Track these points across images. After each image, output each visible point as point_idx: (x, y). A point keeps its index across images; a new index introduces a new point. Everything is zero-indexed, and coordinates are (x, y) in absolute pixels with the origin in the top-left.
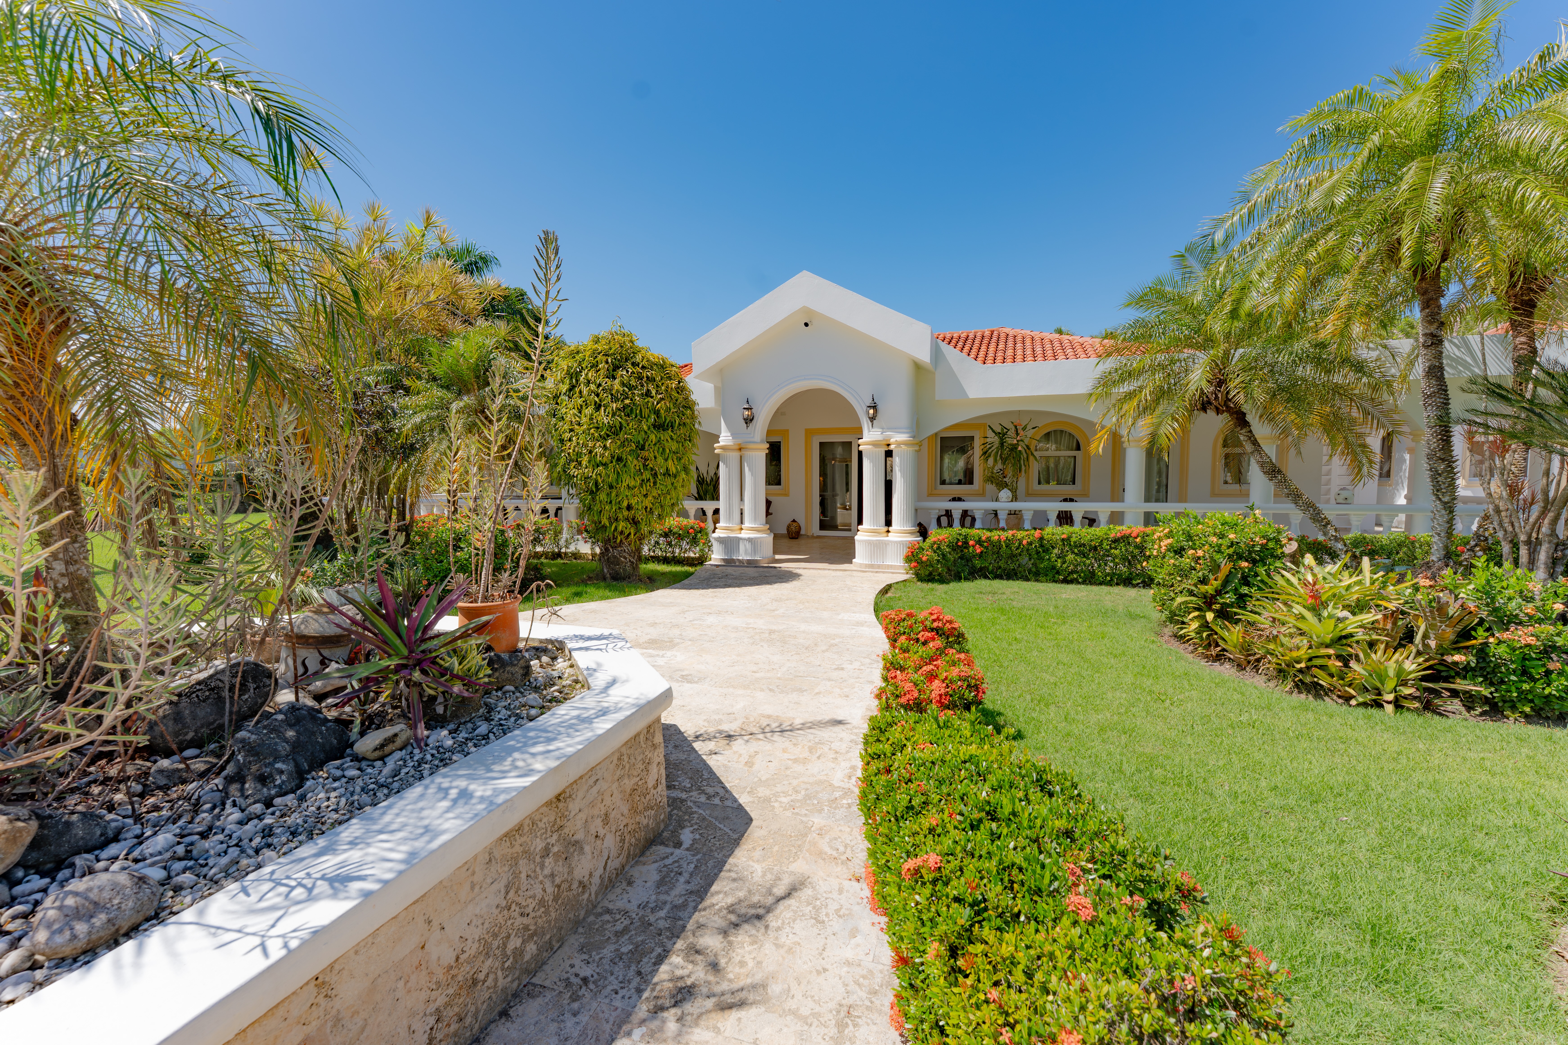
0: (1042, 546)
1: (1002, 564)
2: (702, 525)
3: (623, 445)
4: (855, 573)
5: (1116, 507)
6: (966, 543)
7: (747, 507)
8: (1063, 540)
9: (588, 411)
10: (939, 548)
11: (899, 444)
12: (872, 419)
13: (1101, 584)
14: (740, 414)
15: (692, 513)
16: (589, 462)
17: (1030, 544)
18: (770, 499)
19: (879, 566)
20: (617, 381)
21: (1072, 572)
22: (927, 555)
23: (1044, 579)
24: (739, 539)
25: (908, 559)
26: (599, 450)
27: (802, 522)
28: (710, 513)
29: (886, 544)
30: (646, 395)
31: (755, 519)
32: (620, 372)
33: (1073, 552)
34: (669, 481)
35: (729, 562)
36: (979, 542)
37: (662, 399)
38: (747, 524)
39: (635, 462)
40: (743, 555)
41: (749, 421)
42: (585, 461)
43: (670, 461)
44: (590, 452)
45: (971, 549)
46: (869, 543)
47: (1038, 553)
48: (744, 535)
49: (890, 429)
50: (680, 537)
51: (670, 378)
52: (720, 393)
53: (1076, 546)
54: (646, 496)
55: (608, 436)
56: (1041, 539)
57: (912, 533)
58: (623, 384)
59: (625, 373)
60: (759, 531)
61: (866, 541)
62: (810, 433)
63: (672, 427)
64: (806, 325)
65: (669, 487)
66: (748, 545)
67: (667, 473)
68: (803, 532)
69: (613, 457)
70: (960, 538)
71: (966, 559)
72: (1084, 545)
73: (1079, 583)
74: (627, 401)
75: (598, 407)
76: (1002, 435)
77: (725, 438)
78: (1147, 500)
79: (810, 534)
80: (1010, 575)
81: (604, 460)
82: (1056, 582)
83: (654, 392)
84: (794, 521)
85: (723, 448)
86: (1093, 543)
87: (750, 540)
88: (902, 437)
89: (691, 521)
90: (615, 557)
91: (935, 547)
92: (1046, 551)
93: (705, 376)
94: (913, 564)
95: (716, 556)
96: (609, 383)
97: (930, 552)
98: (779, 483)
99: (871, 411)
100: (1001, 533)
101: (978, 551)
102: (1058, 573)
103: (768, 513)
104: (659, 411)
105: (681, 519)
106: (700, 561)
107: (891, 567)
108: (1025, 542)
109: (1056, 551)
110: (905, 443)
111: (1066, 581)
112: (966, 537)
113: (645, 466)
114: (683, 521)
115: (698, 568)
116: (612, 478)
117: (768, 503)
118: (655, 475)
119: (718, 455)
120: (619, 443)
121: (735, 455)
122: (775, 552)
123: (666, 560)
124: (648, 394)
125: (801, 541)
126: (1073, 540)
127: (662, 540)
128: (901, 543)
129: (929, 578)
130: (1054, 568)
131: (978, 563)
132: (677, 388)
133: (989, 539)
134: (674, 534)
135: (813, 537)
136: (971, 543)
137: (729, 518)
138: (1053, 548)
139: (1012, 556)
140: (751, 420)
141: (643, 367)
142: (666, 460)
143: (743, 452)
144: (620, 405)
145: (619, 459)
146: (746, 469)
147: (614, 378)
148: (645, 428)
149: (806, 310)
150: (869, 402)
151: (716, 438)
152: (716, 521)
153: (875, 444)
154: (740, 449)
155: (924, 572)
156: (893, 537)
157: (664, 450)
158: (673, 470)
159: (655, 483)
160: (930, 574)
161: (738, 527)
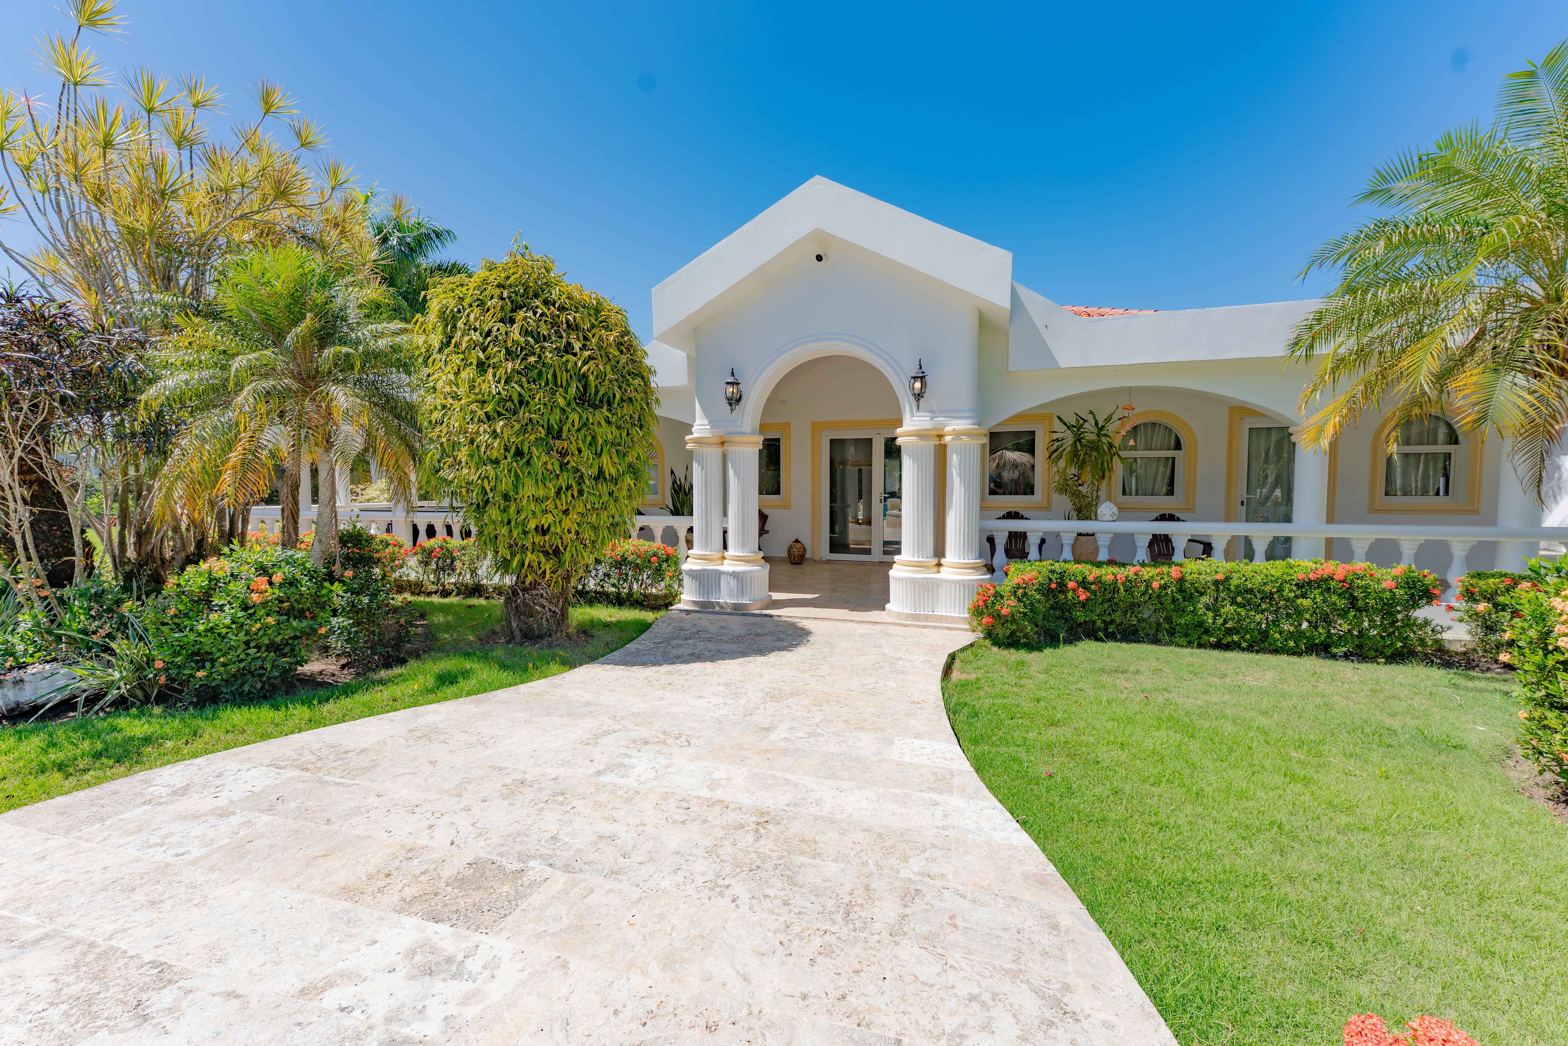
0: (1181, 590)
1: (1117, 617)
2: (670, 550)
3: (524, 430)
4: (892, 629)
5: (1280, 530)
6: (1062, 585)
7: (732, 525)
8: (1216, 583)
9: (468, 373)
10: (1025, 594)
11: (957, 435)
12: (918, 396)
13: (1276, 651)
14: (720, 392)
15: (658, 533)
16: (471, 456)
17: (1164, 587)
18: (766, 511)
19: (927, 618)
20: (516, 327)
21: (1229, 632)
22: (1009, 605)
23: (1183, 641)
24: (720, 573)
25: (977, 611)
26: (484, 438)
27: (807, 542)
28: (682, 534)
29: (938, 583)
30: (566, 351)
31: (743, 544)
32: (521, 313)
33: (1233, 602)
34: (604, 488)
35: (705, 607)
36: (1084, 584)
37: (590, 358)
38: (731, 552)
39: (545, 458)
40: (726, 597)
41: (735, 401)
42: (463, 454)
43: (605, 458)
44: (472, 442)
45: (1070, 595)
46: (912, 582)
47: (1174, 600)
48: (728, 567)
49: (945, 412)
50: (638, 568)
51: (608, 329)
52: (696, 366)
53: (1239, 593)
54: (566, 512)
55: (499, 414)
56: (1181, 580)
57: (975, 568)
58: (525, 332)
59: (530, 314)
60: (747, 561)
61: (907, 580)
62: (817, 427)
63: (609, 404)
64: (819, 258)
65: (605, 497)
66: (733, 583)
67: (600, 475)
68: (808, 555)
69: (507, 449)
70: (1054, 577)
71: (1062, 610)
72: (1250, 591)
73: (1243, 650)
74: (532, 359)
75: (482, 367)
76: (1077, 428)
77: (701, 428)
78: (1331, 519)
79: (817, 558)
80: (1129, 635)
81: (495, 454)
82: (1200, 646)
83: (577, 346)
84: (797, 541)
85: (698, 441)
86: (1267, 589)
87: (735, 575)
88: (962, 425)
89: (657, 545)
90: (526, 605)
91: (1020, 592)
92: (1190, 598)
93: (671, 337)
94: (986, 619)
95: (688, 597)
96: (503, 330)
97: (1013, 602)
98: (777, 492)
99: (918, 385)
100: (1115, 570)
101: (1083, 598)
102: (1206, 631)
103: (762, 531)
104: (585, 376)
105: (641, 541)
106: (665, 603)
107: (945, 619)
108: (1155, 585)
109: (1205, 599)
110: (968, 434)
111: (1219, 646)
112: (1062, 574)
113: (563, 466)
114: (644, 546)
115: (662, 613)
116: (506, 484)
117: (763, 518)
118: (581, 480)
119: (691, 453)
120: (517, 426)
121: (715, 452)
122: (772, 588)
123: (619, 601)
124: (568, 349)
125: (807, 568)
126: (1234, 582)
127: (614, 572)
128: (961, 583)
129: (1012, 642)
130: (1201, 624)
131: (1080, 615)
132: (619, 345)
133: (1098, 581)
134: (630, 563)
135: (822, 562)
136: (1071, 585)
137: (706, 544)
138: (1202, 594)
139: (1133, 606)
140: (739, 400)
141: (562, 309)
142: (600, 455)
143: (726, 447)
144: (518, 365)
145: (519, 453)
146: (731, 472)
147: (512, 321)
148: (562, 402)
149: (819, 235)
150: (914, 371)
151: (688, 428)
152: (690, 544)
153: (922, 435)
154: (723, 443)
155: (1002, 632)
156: (946, 573)
157: (594, 438)
158: (610, 470)
159: (581, 492)
160: (1012, 634)
161: (719, 555)
